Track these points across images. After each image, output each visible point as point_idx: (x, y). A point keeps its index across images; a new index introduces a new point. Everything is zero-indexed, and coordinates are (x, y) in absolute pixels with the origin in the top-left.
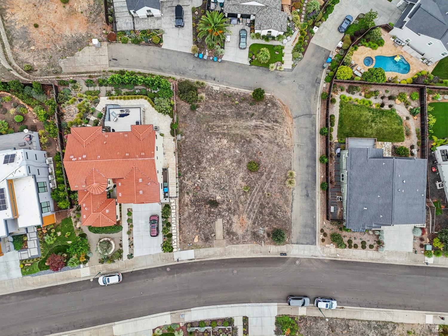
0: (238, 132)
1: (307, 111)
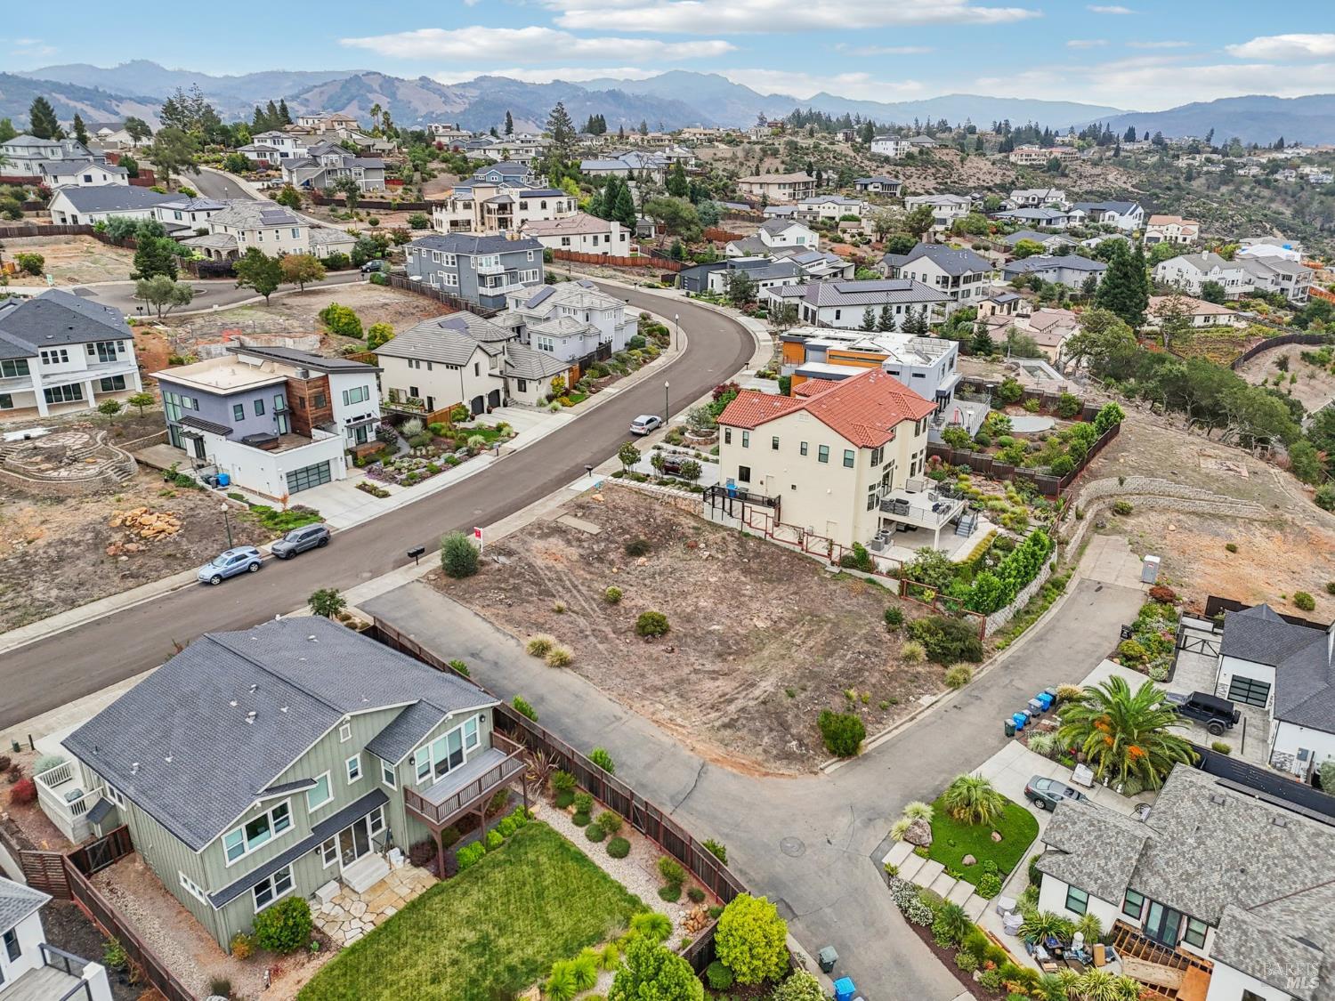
0: (765, 653)
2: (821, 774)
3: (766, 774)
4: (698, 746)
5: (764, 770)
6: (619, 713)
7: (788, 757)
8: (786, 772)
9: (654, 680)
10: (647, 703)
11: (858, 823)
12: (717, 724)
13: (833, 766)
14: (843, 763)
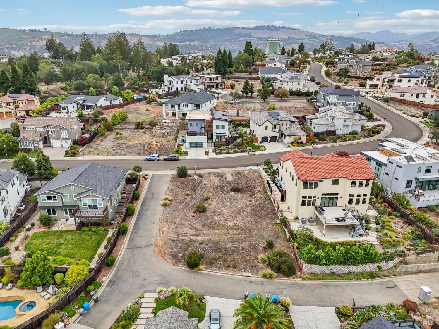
0: (216, 231)
1: (135, 251)
2: (175, 267)
3: (163, 257)
4: (158, 240)
5: (163, 255)
6: (156, 223)
7: (174, 257)
8: (168, 260)
9: (177, 221)
10: (166, 224)
11: (158, 282)
12: (172, 238)
13: (182, 267)
14: (187, 269)
